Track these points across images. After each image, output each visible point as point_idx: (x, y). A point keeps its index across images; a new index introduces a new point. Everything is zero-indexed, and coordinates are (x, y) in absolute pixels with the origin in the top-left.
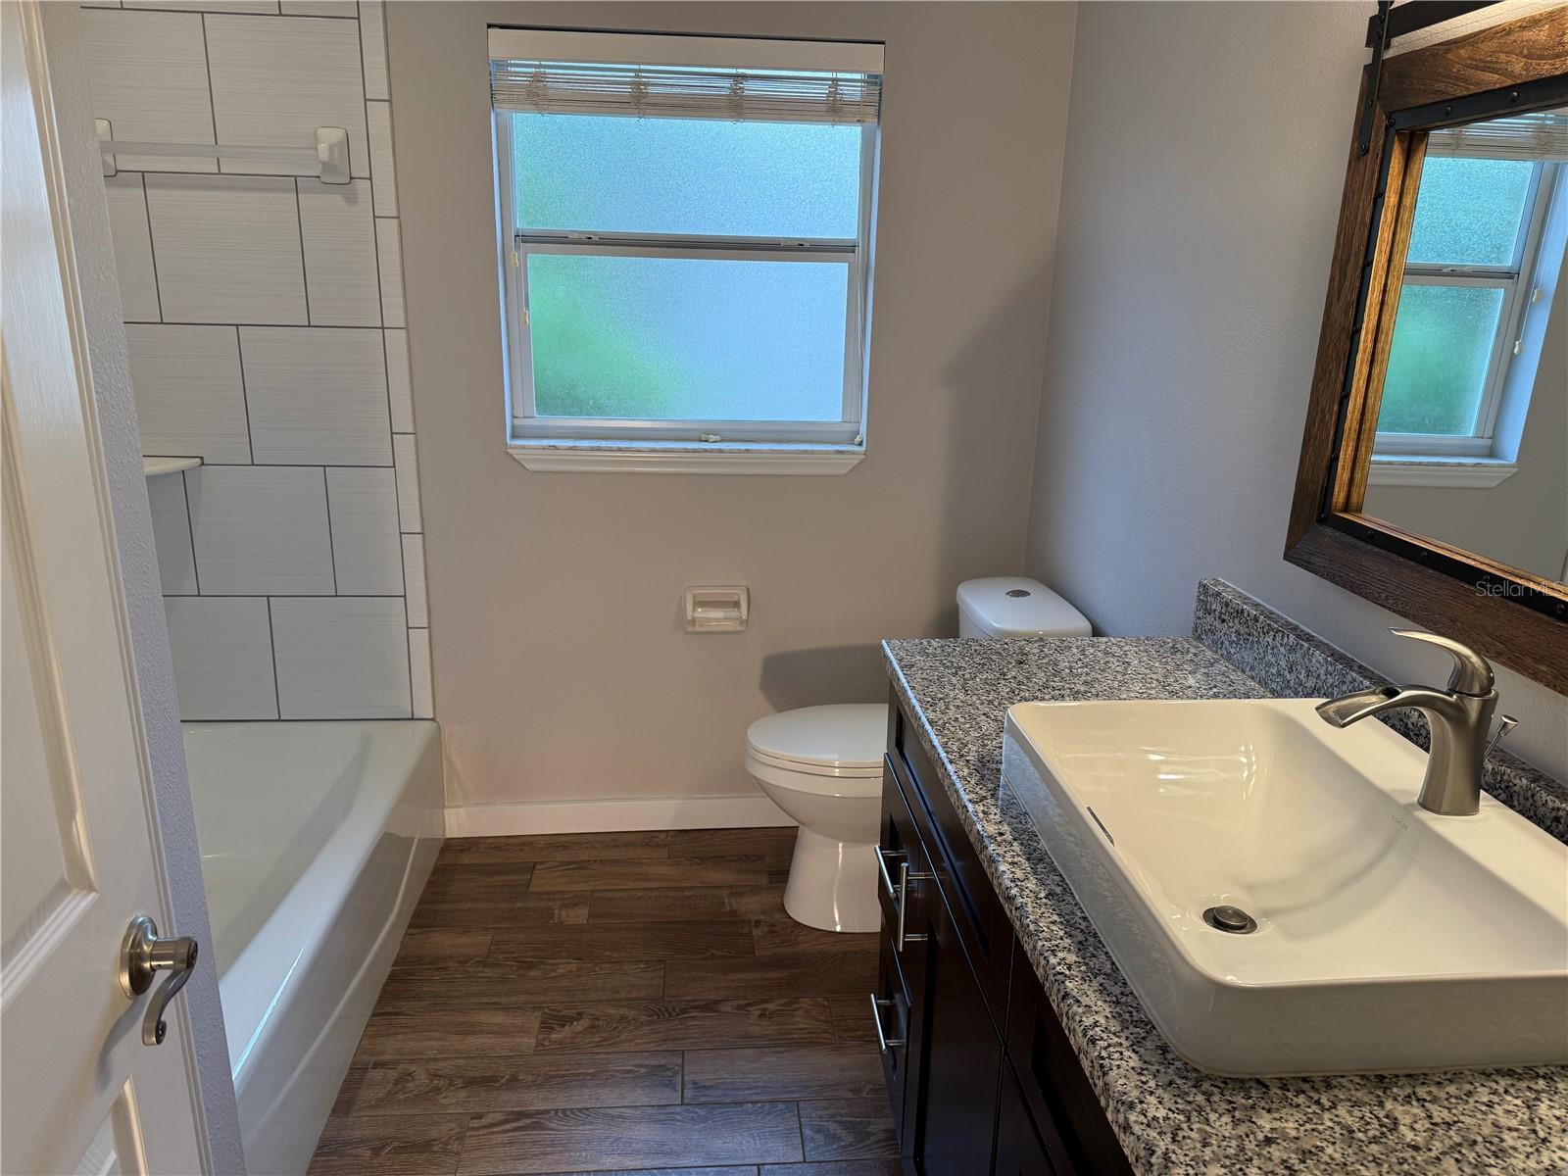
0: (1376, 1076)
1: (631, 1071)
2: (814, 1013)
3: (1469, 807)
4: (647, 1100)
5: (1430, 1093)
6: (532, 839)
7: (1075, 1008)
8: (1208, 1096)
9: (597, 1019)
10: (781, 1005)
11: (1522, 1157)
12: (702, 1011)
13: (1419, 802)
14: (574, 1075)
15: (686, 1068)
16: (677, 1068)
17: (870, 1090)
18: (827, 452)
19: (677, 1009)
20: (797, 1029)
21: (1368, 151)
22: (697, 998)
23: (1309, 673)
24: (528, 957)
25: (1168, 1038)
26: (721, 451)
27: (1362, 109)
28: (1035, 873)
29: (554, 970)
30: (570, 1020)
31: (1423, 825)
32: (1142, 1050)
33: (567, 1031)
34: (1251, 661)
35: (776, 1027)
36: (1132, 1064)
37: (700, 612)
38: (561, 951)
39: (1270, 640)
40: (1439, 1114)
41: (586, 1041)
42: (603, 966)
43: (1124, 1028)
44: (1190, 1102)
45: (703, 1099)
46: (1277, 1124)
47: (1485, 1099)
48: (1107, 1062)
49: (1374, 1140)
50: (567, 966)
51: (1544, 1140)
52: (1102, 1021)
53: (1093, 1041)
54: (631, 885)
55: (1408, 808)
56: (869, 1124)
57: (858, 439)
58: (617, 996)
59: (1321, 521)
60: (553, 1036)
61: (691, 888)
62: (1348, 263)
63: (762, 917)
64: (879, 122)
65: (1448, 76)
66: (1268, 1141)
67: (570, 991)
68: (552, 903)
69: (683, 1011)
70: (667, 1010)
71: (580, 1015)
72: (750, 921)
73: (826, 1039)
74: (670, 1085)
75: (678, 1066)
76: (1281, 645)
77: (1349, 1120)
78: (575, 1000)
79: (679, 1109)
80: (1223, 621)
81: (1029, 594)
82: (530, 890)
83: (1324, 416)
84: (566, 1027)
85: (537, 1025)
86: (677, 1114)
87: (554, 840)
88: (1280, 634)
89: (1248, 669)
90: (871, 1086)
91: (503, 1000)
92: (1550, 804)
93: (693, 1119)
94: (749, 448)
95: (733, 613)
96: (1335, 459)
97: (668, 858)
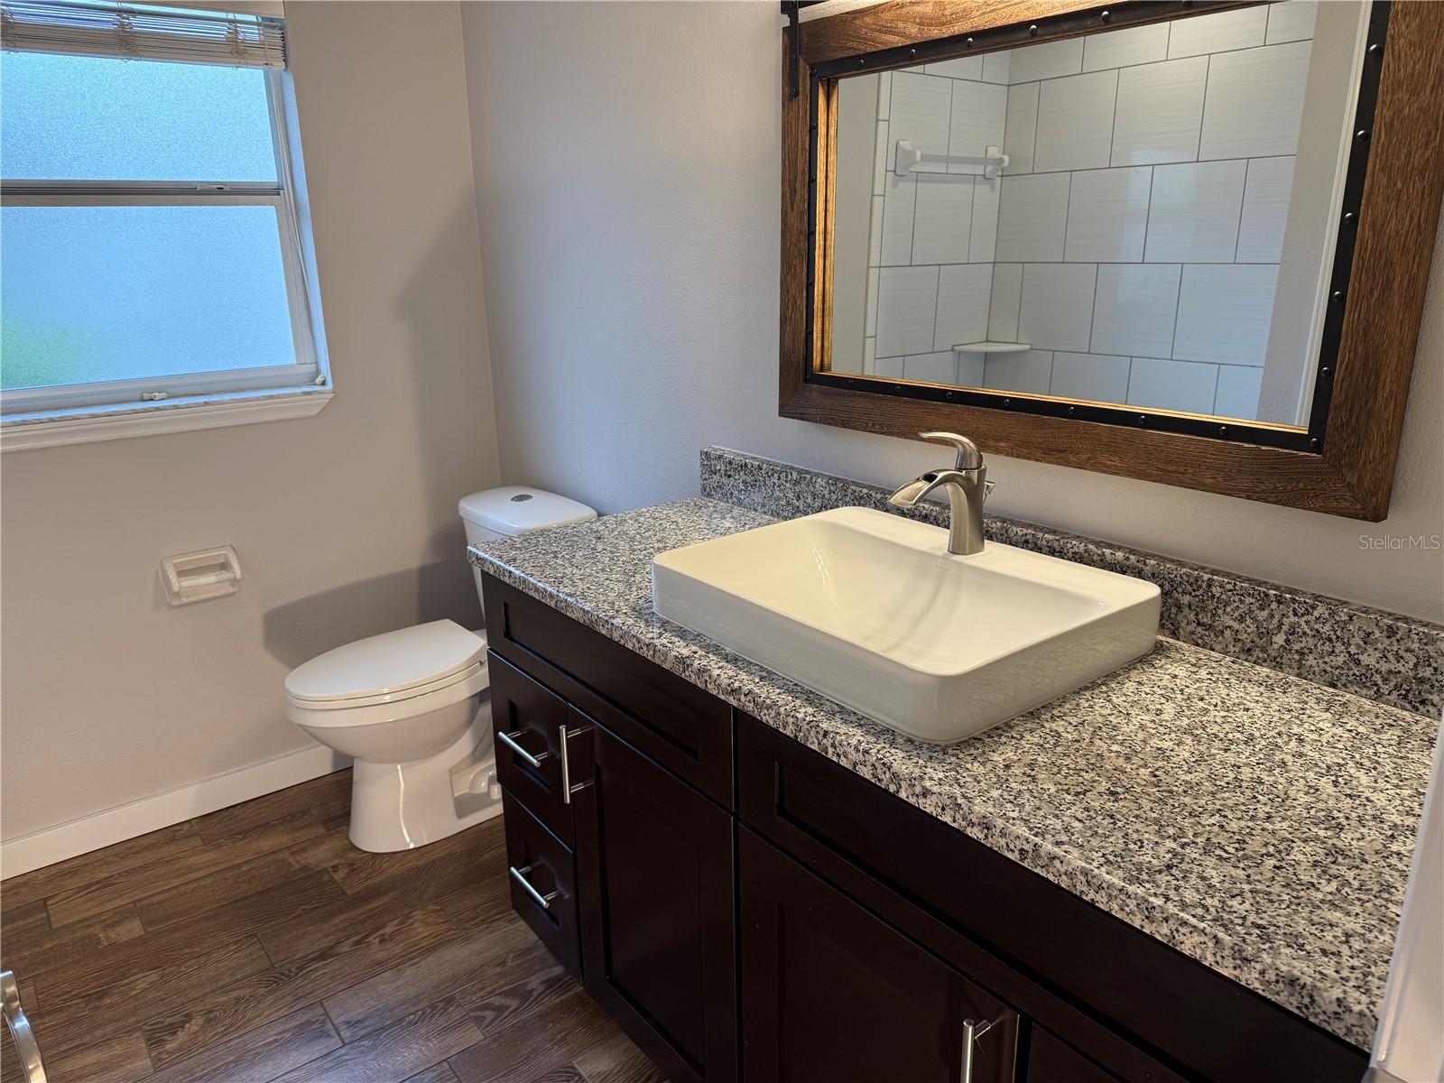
0: (1029, 713)
1: (276, 1041)
2: (431, 920)
3: (977, 549)
4: (307, 1057)
5: (1060, 711)
6: (25, 879)
7: (838, 737)
8: (956, 756)
9: (210, 1011)
10: (396, 926)
11: (1125, 725)
12: (321, 961)
13: (948, 550)
14: (215, 1070)
15: (330, 1014)
16: (322, 1018)
17: (513, 957)
18: (294, 395)
19: (293, 970)
20: (422, 939)
21: (798, 93)
22: (308, 952)
23: (814, 496)
24: (94, 988)
25: (907, 733)
26: (176, 407)
27: (787, 61)
28: (740, 669)
29: (133, 989)
30: (181, 1025)
31: (961, 564)
32: (898, 746)
33: (182, 1036)
34: (761, 500)
35: (402, 945)
36: (901, 756)
37: (189, 582)
38: (129, 970)
39: (776, 481)
40: (1074, 721)
41: (210, 1035)
42: (188, 964)
43: (878, 738)
44: (950, 763)
45: (363, 1032)
46: (1004, 757)
47: (1086, 705)
48: (885, 760)
49: (1056, 745)
50: (143, 981)
51: (1128, 714)
52: (862, 739)
53: (866, 752)
54: (176, 882)
55: (943, 558)
56: (526, 984)
57: (319, 379)
58: (220, 984)
59: (806, 381)
60: (168, 1047)
61: (246, 862)
62: (795, 182)
63: (337, 861)
64: (286, 65)
65: (858, 37)
66: (1007, 767)
67: (163, 1000)
68: (92, 929)
69: (300, 969)
70: (284, 974)
71: (189, 1017)
72: (326, 870)
73: (453, 935)
74: (324, 1034)
75: (322, 1015)
76: (786, 481)
77: (1036, 740)
78: (174, 1005)
79: (343, 1051)
80: (730, 476)
81: (531, 497)
82: (54, 927)
83: (796, 302)
84: (179, 1033)
85: (143, 1045)
86: (343, 1055)
87: (54, 871)
88: (784, 474)
89: (759, 508)
90: (511, 955)
91: (86, 1039)
92: (1020, 533)
93: (362, 1052)
94: (207, 400)
95: (225, 575)
96: (809, 334)
97: (205, 845)
